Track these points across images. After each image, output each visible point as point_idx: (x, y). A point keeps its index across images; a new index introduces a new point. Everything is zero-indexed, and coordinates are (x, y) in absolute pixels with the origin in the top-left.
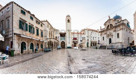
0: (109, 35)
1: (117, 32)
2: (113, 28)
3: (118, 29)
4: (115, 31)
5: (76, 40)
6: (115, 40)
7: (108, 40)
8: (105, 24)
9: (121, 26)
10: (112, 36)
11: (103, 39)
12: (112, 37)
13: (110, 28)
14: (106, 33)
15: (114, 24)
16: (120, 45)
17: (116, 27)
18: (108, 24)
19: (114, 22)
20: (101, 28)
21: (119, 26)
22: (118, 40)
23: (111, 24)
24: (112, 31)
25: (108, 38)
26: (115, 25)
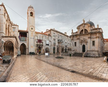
0: (82, 41)
1: (93, 40)
2: (88, 34)
3: (94, 36)
4: (90, 38)
5: (41, 44)
6: (90, 47)
7: (81, 46)
8: (78, 28)
9: (98, 34)
10: (87, 42)
11: (75, 45)
12: (87, 44)
13: (84, 33)
14: (79, 39)
15: (89, 30)
16: (97, 53)
17: (91, 34)
18: (82, 28)
19: (89, 28)
20: (72, 31)
21: (95, 33)
22: (93, 48)
23: (85, 30)
24: (86, 37)
25: (81, 44)
26: (91, 31)
